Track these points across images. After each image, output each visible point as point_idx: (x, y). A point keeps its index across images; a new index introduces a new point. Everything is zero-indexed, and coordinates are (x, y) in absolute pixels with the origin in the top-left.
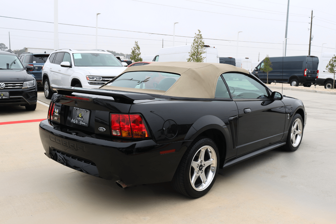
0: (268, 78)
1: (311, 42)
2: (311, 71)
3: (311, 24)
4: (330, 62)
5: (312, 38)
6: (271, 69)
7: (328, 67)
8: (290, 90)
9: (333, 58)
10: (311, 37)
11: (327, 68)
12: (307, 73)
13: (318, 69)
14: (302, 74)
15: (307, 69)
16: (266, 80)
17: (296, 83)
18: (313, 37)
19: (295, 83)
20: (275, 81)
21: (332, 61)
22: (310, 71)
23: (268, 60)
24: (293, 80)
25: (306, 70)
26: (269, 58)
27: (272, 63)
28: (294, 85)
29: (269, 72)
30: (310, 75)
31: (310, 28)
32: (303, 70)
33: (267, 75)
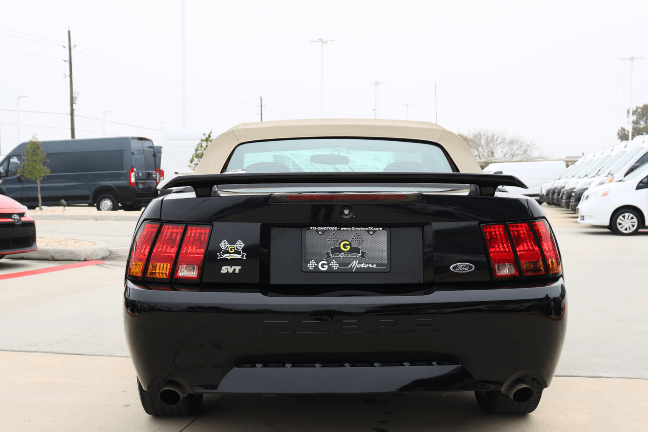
0: (41, 194)
1: (74, 108)
2: (142, 173)
3: (68, 63)
4: (197, 150)
5: (76, 98)
6: (47, 172)
7: (193, 162)
8: (110, 219)
9: (202, 141)
10: (74, 95)
11: (191, 164)
12: (137, 178)
13: (161, 169)
14: (126, 182)
15: (135, 169)
16: (36, 199)
17: (111, 203)
18: (76, 96)
19: (107, 203)
20: (63, 201)
21: (200, 148)
22: (140, 174)
23: (38, 148)
24: (102, 196)
25: (132, 171)
26: (39, 142)
27: (49, 155)
28: (108, 207)
29: (41, 179)
30: (143, 183)
31: (68, 73)
32: (125, 171)
33: (37, 187)
